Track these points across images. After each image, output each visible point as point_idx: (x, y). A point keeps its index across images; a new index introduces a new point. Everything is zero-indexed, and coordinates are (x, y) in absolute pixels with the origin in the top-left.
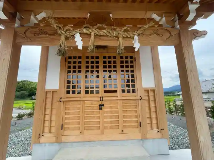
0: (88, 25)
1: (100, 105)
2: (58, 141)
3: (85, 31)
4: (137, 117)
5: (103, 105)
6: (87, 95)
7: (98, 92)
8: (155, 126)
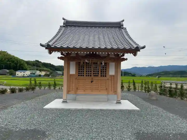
0: (89, 57)
1: (91, 81)
2: (76, 93)
3: (88, 59)
4: (106, 86)
5: (93, 81)
6: (86, 77)
7: (91, 76)
8: (113, 90)
